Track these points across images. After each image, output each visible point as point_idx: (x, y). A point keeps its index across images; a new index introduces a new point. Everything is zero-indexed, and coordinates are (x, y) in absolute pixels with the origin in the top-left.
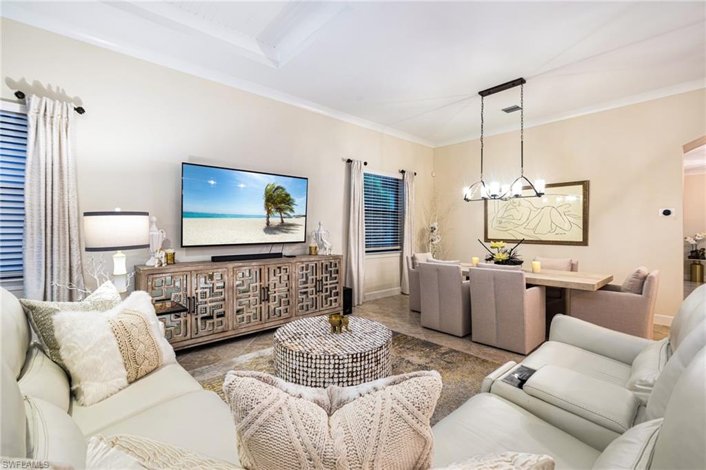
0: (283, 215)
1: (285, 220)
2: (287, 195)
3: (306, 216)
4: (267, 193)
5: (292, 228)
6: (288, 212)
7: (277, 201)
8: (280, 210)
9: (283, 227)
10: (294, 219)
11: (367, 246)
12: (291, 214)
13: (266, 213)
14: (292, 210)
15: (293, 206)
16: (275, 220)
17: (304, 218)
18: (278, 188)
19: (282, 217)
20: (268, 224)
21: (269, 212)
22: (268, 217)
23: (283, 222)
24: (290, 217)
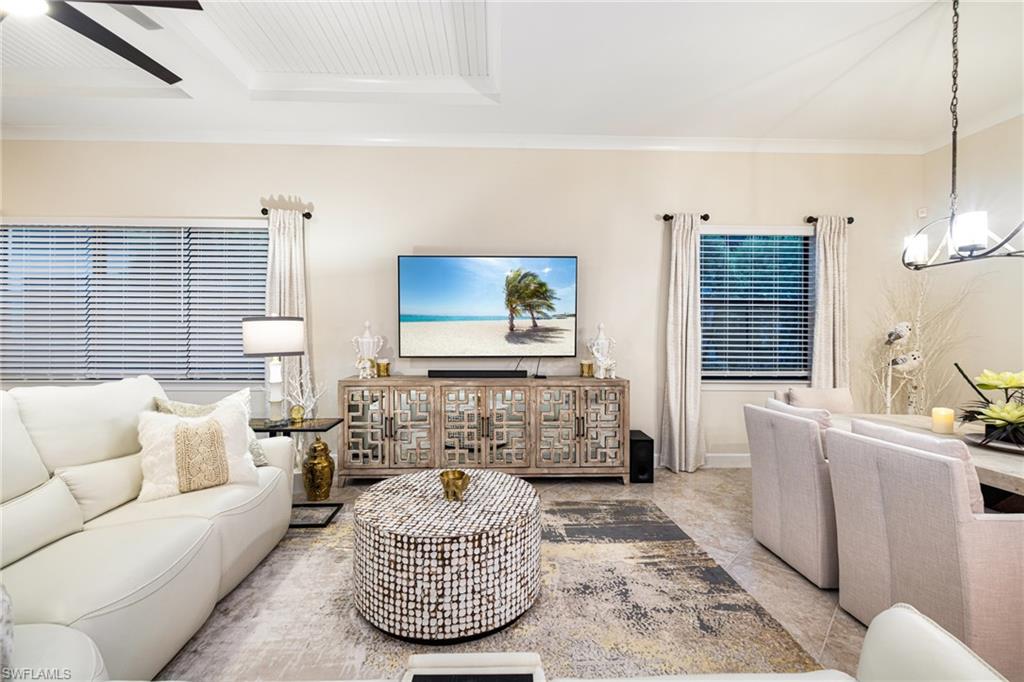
0: (535, 315)
1: (540, 323)
2: (542, 285)
3: (575, 315)
4: (508, 283)
5: (551, 334)
6: (545, 311)
7: (526, 294)
8: (530, 307)
9: (536, 333)
10: (554, 320)
11: (705, 367)
12: (550, 313)
13: (507, 313)
14: (550, 307)
15: (553, 301)
16: (524, 322)
17: (574, 319)
18: (526, 275)
19: (533, 318)
20: (512, 328)
21: (513, 311)
22: (512, 319)
23: (535, 325)
24: (548, 317)
